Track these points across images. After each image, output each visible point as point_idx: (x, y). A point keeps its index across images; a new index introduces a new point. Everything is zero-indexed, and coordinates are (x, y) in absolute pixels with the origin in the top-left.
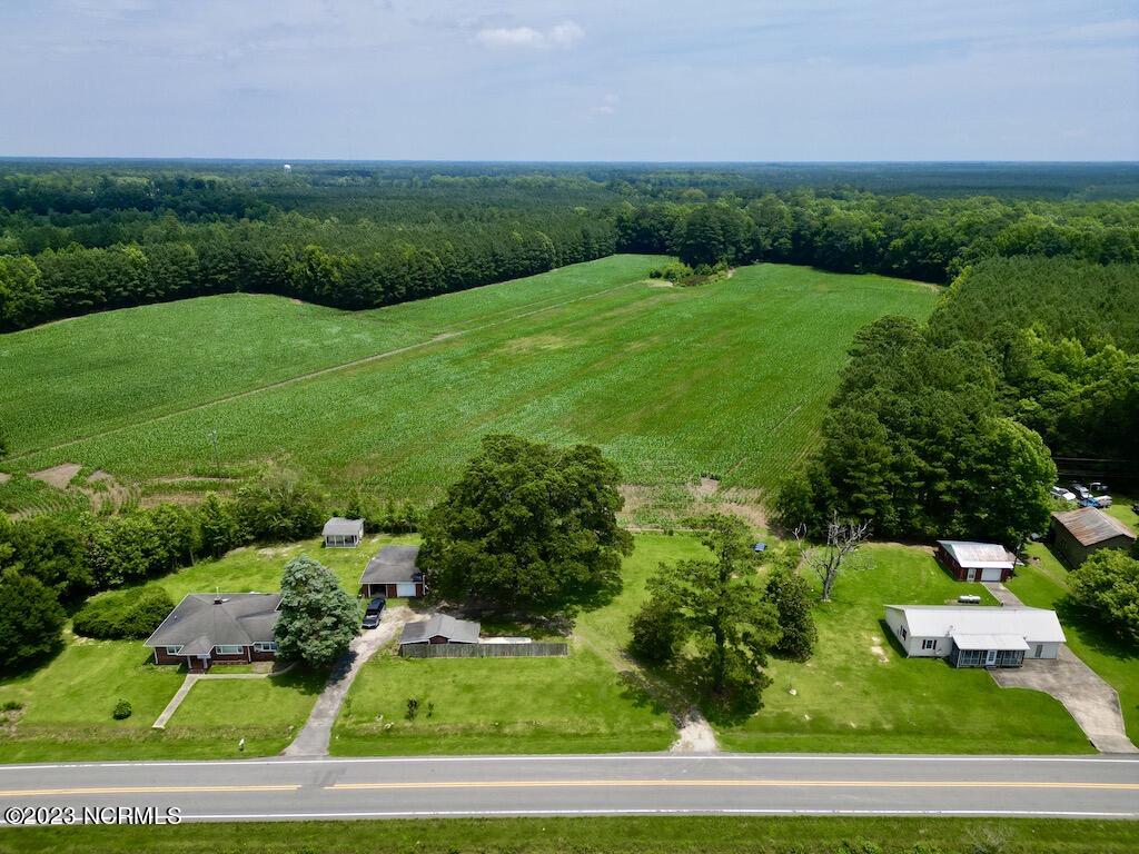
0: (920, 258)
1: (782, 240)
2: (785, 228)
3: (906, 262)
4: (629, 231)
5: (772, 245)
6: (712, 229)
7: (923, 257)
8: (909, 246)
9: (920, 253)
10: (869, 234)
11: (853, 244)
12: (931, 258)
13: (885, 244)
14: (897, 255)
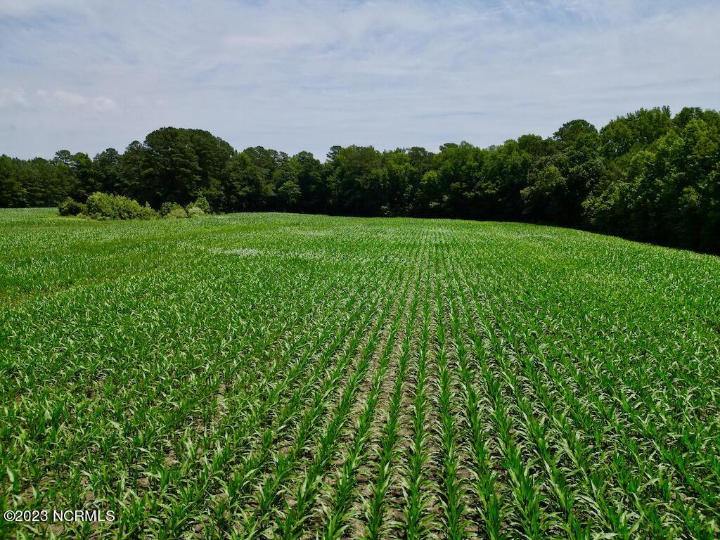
0: (465, 190)
1: (287, 184)
2: (290, 170)
3: (446, 198)
4: (92, 180)
5: (275, 191)
6: (182, 150)
7: (469, 189)
8: (447, 178)
9: (464, 185)
10: (395, 166)
11: (376, 180)
12: (480, 189)
13: (414, 179)
14: (433, 190)
